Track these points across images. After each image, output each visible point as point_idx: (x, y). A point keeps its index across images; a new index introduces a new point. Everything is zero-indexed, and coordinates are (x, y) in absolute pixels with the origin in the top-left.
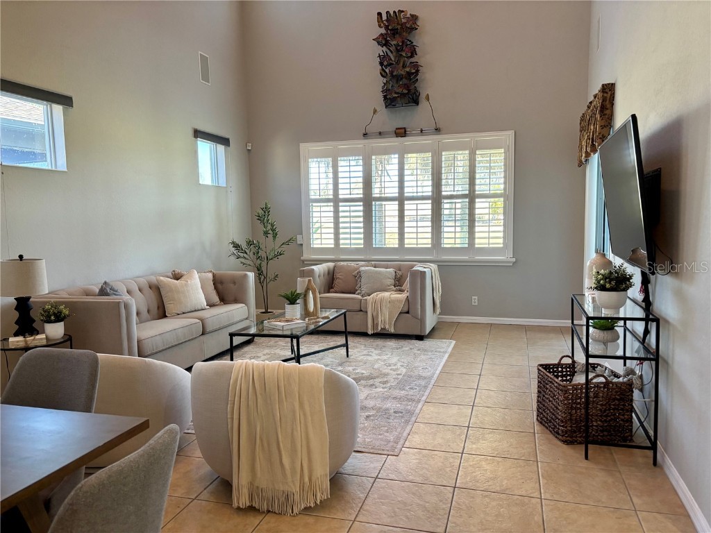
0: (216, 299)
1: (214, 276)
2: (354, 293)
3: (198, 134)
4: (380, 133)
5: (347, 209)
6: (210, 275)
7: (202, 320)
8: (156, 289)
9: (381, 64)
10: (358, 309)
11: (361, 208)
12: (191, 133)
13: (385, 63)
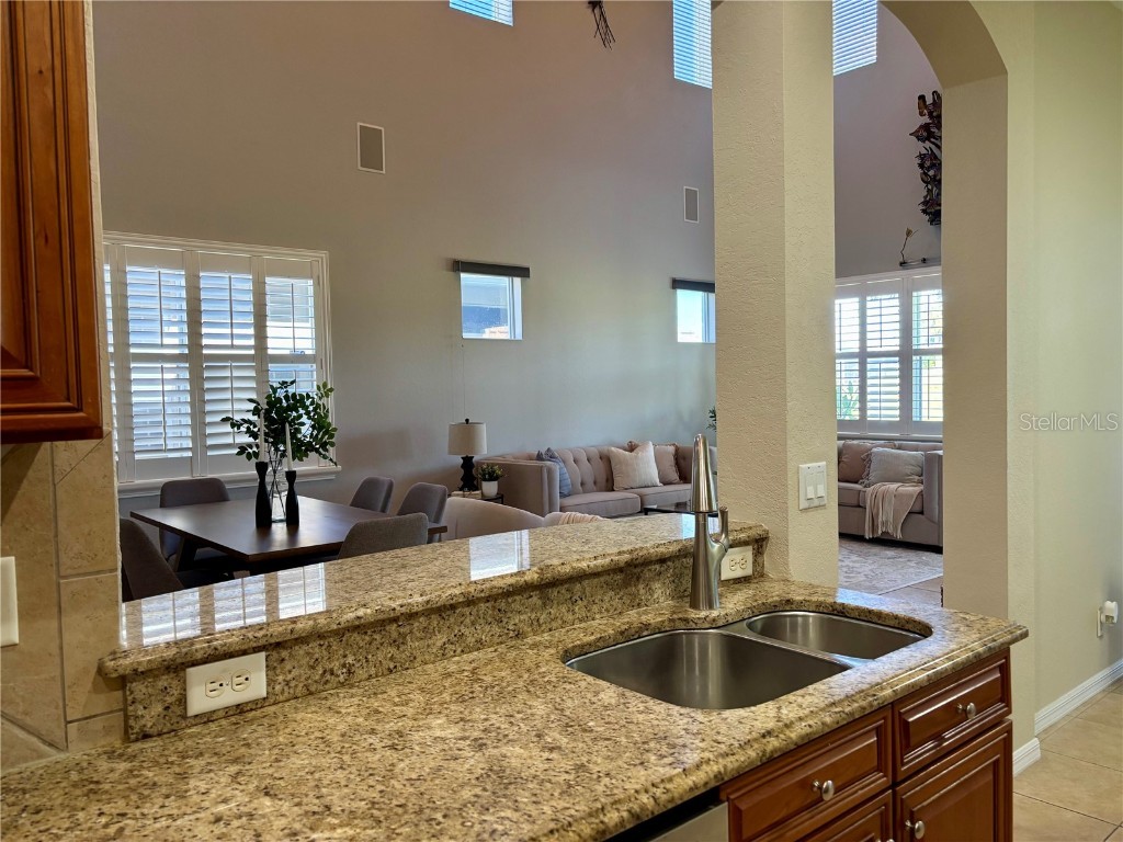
0: (675, 476)
1: (677, 450)
2: (856, 482)
3: (678, 284)
4: (924, 260)
5: (877, 366)
6: (671, 449)
7: (642, 497)
8: (606, 459)
9: (921, 166)
10: (855, 503)
11: (897, 366)
12: (668, 283)
13: (928, 164)
